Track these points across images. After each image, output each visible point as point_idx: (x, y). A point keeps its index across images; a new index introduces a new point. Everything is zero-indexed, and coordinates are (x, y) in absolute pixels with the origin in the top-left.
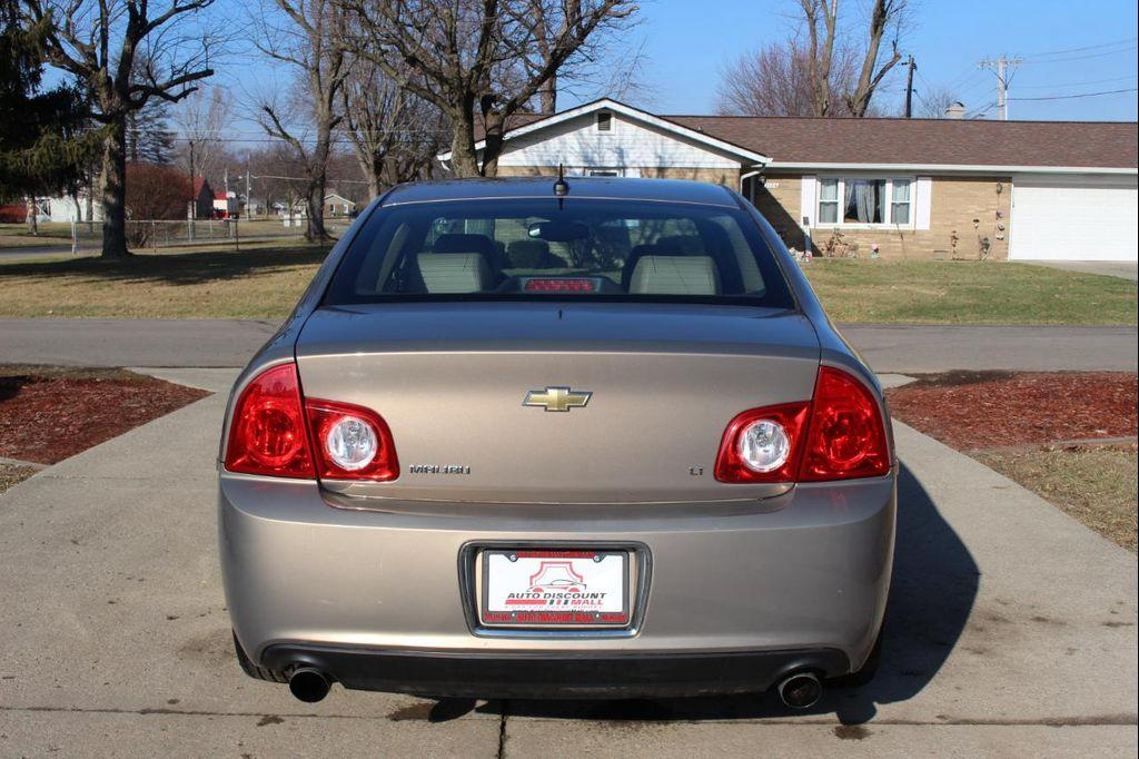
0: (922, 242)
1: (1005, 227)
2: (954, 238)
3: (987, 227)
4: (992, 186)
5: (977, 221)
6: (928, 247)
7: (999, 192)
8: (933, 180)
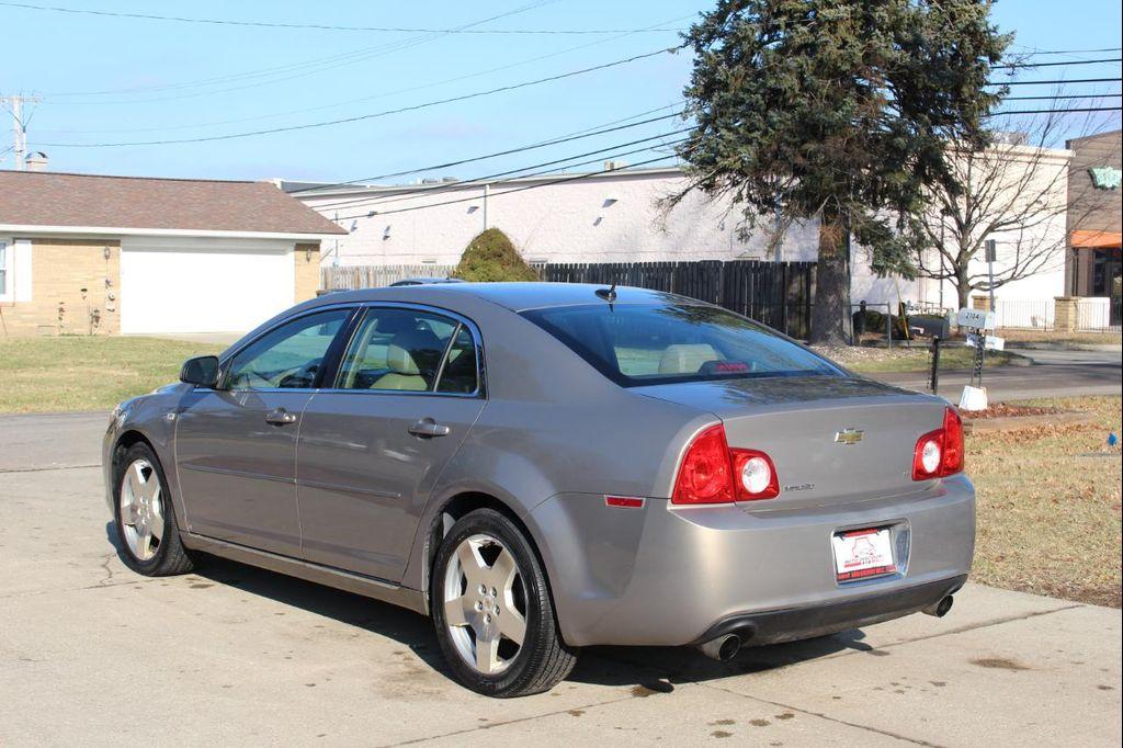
0: (25, 316)
1: (115, 296)
2: (61, 310)
3: (97, 297)
4: (99, 250)
5: (84, 290)
6: (32, 321)
7: (107, 257)
8: (33, 243)
